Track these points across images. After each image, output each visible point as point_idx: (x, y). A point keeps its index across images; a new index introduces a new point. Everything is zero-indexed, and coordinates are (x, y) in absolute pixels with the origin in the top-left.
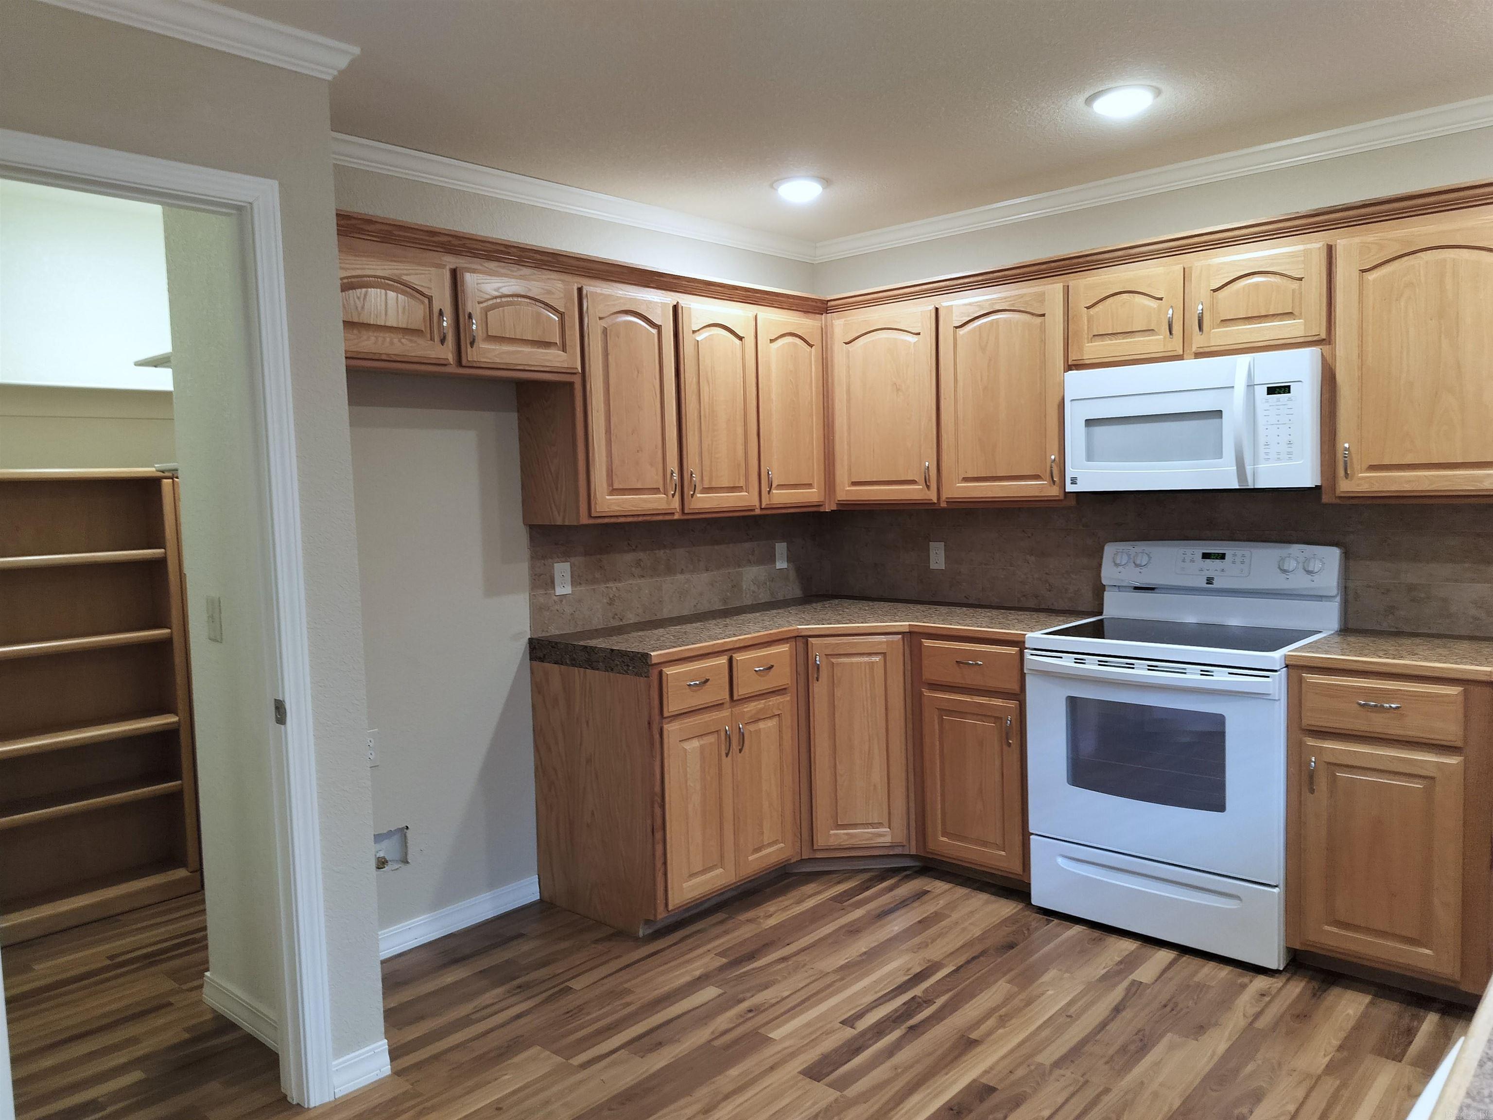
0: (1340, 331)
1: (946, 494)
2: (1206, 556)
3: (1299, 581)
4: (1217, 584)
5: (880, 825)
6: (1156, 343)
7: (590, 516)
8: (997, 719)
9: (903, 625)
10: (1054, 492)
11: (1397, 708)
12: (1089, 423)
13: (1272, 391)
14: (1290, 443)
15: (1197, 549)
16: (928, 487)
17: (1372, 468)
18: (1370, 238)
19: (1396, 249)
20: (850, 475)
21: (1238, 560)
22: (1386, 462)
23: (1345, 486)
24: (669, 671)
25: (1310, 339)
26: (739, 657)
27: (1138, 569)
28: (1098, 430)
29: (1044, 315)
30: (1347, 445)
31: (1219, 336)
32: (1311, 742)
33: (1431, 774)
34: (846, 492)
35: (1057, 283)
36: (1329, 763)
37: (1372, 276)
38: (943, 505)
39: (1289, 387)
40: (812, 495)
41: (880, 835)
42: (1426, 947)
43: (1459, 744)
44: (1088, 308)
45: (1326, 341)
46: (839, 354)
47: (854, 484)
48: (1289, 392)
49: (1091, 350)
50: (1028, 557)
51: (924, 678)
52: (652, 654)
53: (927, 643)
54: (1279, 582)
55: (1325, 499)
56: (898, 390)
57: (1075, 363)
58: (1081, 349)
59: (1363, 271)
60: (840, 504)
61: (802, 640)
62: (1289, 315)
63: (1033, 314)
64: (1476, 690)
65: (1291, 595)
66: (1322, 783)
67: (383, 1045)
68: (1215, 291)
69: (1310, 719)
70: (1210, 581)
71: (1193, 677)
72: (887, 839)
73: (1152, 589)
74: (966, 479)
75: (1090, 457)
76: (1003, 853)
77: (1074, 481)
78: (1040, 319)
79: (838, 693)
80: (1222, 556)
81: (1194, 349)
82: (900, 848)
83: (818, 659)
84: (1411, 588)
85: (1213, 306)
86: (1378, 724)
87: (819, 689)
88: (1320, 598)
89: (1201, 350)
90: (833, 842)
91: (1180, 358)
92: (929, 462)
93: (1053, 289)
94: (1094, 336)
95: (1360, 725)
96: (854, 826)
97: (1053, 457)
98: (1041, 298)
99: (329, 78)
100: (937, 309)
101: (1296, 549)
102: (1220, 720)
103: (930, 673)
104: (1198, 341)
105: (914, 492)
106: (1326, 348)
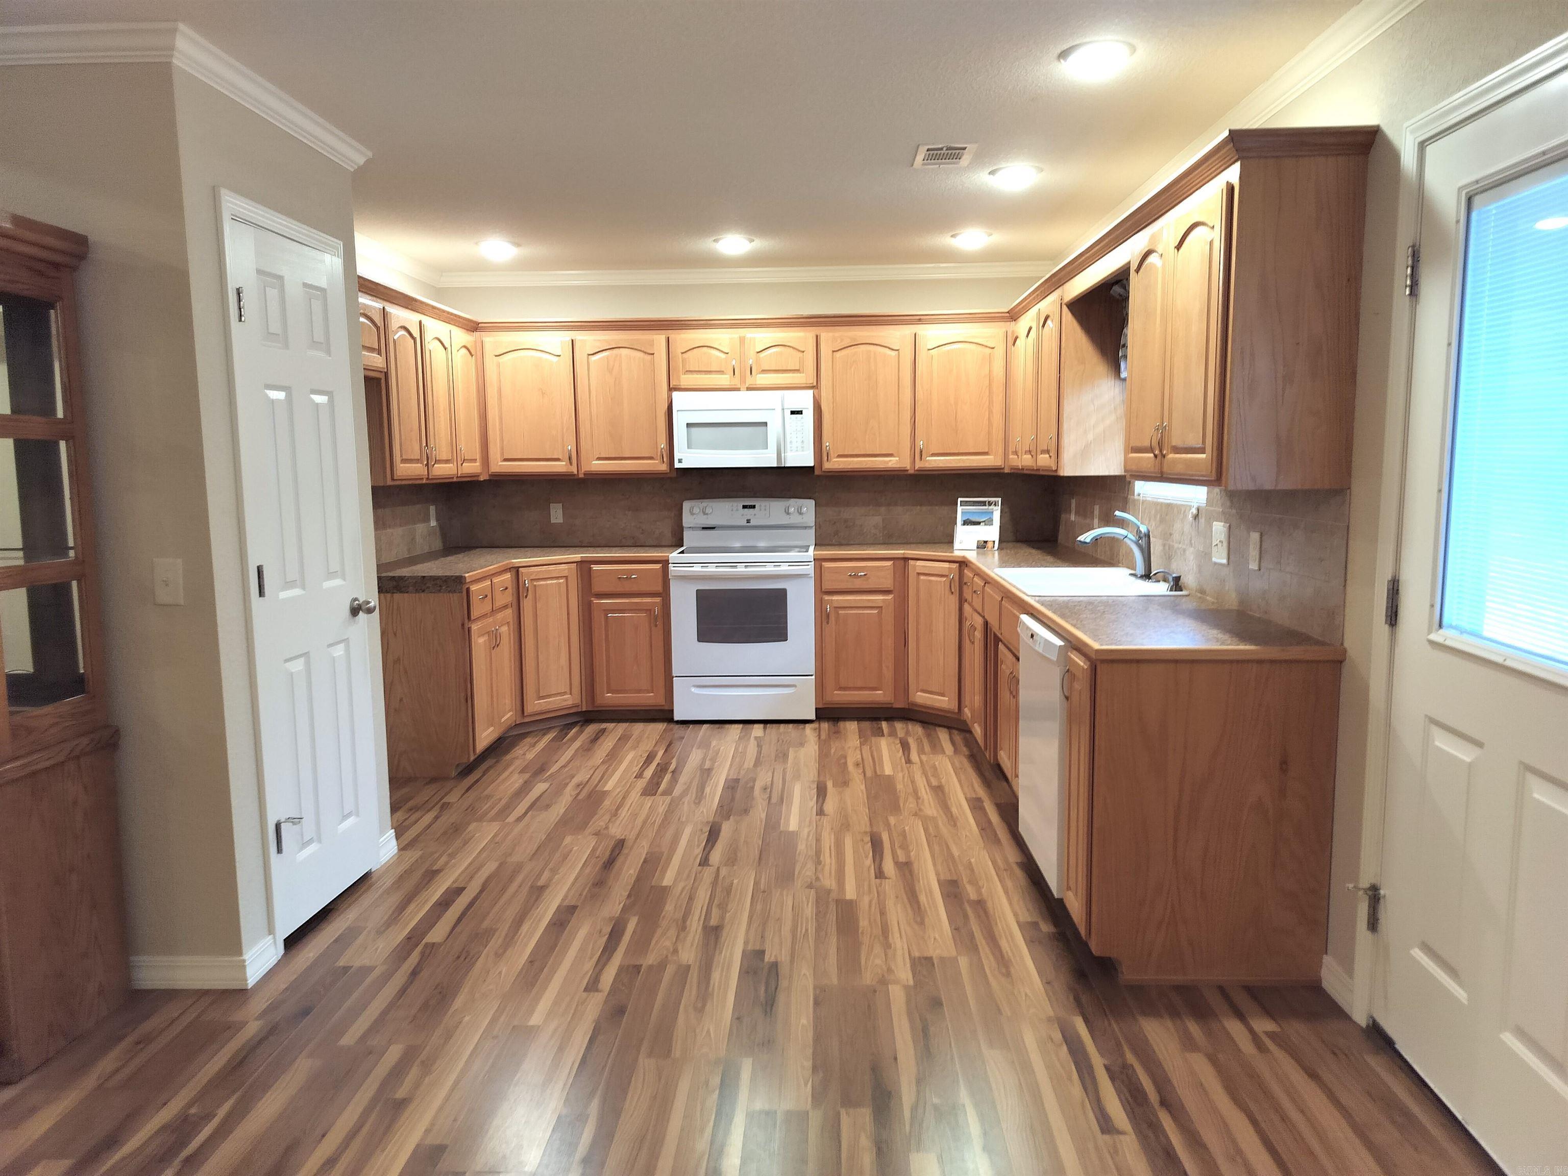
0: (823, 382)
1: (585, 468)
2: (744, 507)
3: (795, 519)
4: (752, 523)
5: (565, 693)
6: (724, 380)
7: (393, 479)
8: (649, 611)
9: (577, 557)
10: (664, 467)
11: (865, 575)
12: (689, 425)
13: (793, 413)
14: (803, 442)
15: (739, 503)
16: (571, 464)
17: (839, 456)
18: (837, 334)
19: (847, 342)
20: (502, 454)
21: (763, 508)
22: (846, 453)
23: (827, 466)
24: (473, 588)
25: (808, 385)
26: (495, 580)
27: (705, 516)
28: (694, 430)
29: (653, 354)
30: (827, 444)
31: (762, 379)
32: (827, 598)
33: (880, 605)
34: (499, 466)
35: (662, 334)
36: (835, 607)
37: (838, 355)
38: (581, 476)
39: (802, 411)
40: (472, 468)
41: (565, 700)
42: (879, 690)
43: (892, 588)
44: (682, 353)
45: (815, 387)
46: (490, 364)
47: (506, 460)
48: (802, 414)
49: (686, 380)
50: (627, 512)
51: (593, 591)
52: (467, 575)
53: (595, 567)
54: (785, 520)
55: (817, 472)
56: (543, 394)
57: (674, 387)
58: (679, 379)
59: (833, 351)
60: (494, 475)
61: (516, 570)
62: (797, 371)
63: (645, 353)
64: (898, 562)
65: (793, 527)
66: (832, 618)
67: (392, 834)
68: (758, 352)
69: (827, 586)
70: (748, 521)
71: (770, 569)
72: (570, 702)
73: (714, 528)
74: (599, 459)
75: (689, 446)
76: (652, 694)
77: (680, 461)
78: (650, 357)
79: (539, 606)
80: (754, 507)
81: (747, 386)
82: (576, 708)
83: (526, 582)
84: (846, 521)
85: (758, 361)
86: (858, 584)
87: (527, 604)
88: (806, 528)
89: (751, 386)
90: (537, 709)
91: (738, 389)
92: (571, 447)
93: (659, 338)
94: (687, 371)
95: (849, 586)
96: (549, 696)
97: (662, 446)
98: (651, 343)
99: (352, 170)
100: (572, 341)
101: (793, 501)
102: (784, 592)
103: (597, 587)
104: (750, 381)
105: (560, 467)
106: (816, 391)
